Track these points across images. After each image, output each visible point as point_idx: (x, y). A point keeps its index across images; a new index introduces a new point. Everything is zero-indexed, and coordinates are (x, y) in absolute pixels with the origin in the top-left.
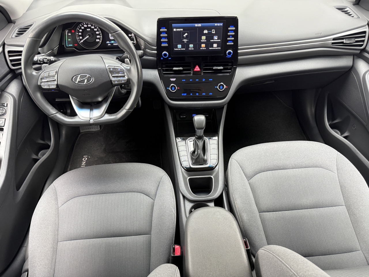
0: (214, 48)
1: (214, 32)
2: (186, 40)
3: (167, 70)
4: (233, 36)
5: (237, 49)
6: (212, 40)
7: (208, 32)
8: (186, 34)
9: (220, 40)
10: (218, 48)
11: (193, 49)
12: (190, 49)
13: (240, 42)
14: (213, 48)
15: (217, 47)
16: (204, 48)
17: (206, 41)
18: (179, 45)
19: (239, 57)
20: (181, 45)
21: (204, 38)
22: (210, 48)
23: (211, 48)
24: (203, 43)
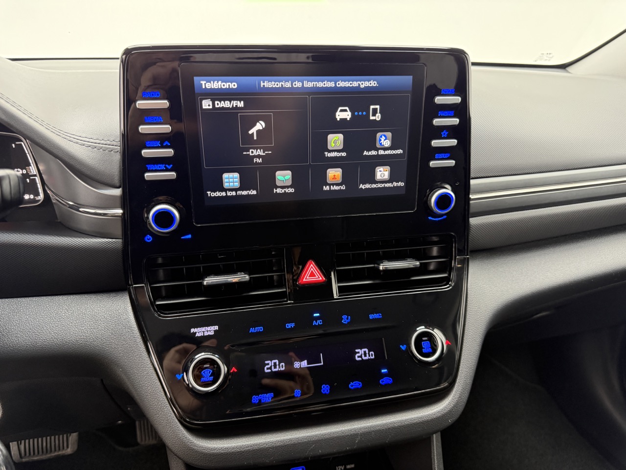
0: (379, 185)
1: (378, 117)
2: (260, 152)
3: (173, 293)
5: (468, 188)
6: (368, 150)
7: (353, 115)
8: (260, 126)
9: (400, 151)
10: (395, 184)
11: (291, 190)
12: (279, 191)
13: (478, 158)
14: (374, 186)
15: (390, 181)
16: (337, 185)
17: (344, 154)
18: (231, 175)
19: (473, 221)
20: (236, 175)
21: (335, 140)
22: (362, 186)
23: (368, 186)
24: (334, 163)
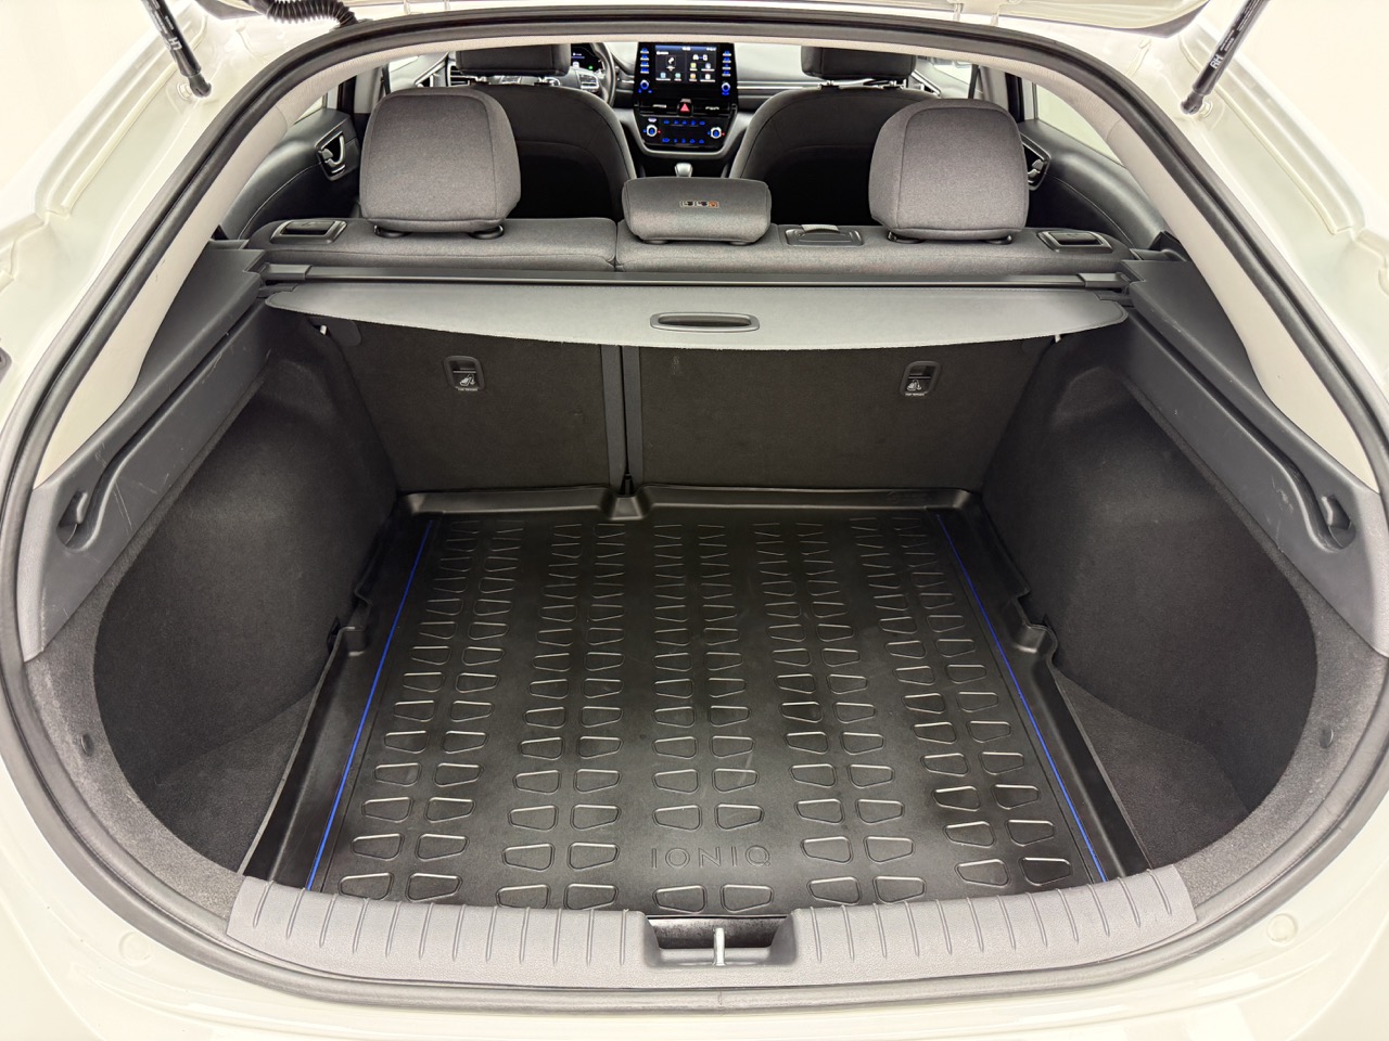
0: (707, 81)
1: (706, 59)
2: (672, 68)
3: (645, 109)
4: (729, 65)
5: (736, 85)
6: (703, 69)
7: (699, 58)
9: (713, 70)
10: (712, 81)
11: (680, 80)
12: (676, 79)
13: (739, 75)
15: (710, 79)
16: (694, 79)
17: (696, 70)
18: (663, 73)
19: (740, 97)
20: (665, 74)
21: (693, 65)
22: (701, 81)
24: (693, 72)
